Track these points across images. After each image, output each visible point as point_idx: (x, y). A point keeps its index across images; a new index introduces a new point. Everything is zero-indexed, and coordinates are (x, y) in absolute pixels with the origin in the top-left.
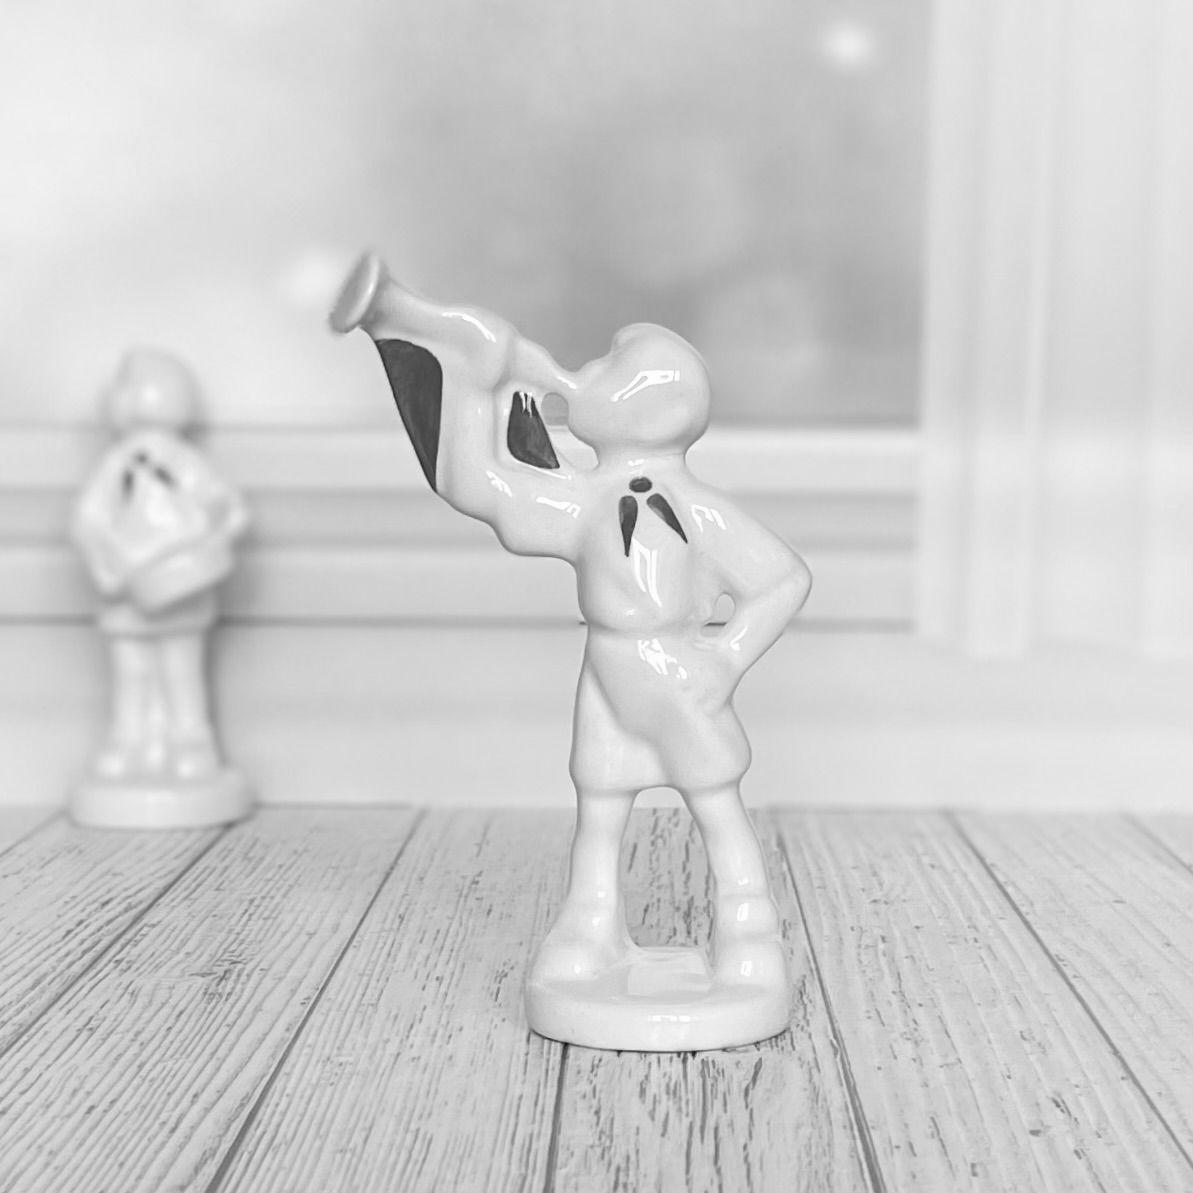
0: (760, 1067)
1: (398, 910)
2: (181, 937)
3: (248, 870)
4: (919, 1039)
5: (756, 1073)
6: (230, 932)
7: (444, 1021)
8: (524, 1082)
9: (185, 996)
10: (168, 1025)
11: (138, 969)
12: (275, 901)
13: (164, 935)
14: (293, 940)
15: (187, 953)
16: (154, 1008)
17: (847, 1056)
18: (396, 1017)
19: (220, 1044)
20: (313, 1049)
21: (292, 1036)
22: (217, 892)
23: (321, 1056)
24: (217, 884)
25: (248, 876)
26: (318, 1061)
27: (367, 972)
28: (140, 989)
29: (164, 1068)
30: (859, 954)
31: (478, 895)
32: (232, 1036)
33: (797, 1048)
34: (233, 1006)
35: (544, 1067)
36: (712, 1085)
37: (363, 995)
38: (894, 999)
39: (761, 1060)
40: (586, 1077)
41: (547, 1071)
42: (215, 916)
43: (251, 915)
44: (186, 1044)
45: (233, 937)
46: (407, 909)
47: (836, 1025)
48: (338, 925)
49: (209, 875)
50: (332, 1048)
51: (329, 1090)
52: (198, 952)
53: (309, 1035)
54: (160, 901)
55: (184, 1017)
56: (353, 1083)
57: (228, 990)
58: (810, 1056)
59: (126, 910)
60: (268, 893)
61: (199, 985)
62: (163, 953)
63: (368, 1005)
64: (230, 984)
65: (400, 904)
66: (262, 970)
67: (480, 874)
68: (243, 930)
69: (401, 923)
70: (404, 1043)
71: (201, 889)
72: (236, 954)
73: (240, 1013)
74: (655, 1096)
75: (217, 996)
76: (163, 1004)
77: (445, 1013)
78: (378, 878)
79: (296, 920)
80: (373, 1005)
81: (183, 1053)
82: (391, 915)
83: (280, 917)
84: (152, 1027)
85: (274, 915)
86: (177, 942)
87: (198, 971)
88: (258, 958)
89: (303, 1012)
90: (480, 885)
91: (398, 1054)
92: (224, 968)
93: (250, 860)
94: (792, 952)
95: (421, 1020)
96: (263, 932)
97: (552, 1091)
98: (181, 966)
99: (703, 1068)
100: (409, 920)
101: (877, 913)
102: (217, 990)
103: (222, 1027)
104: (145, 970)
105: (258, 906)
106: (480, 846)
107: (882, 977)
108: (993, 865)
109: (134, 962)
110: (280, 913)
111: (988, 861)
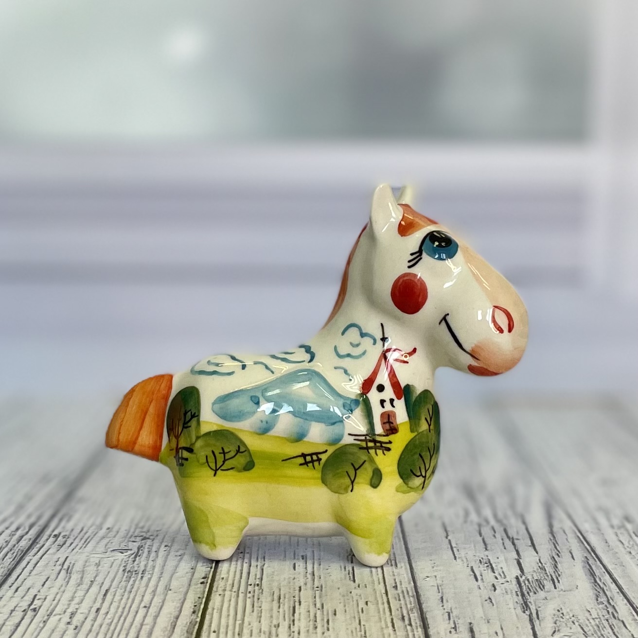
7: (319, 605)
9: (108, 572)
10: (97, 605)
15: (109, 529)
16: (85, 586)
18: (279, 598)
32: (149, 620)
34: (147, 586)
50: (234, 633)
57: (142, 566)
61: (119, 561)
73: (154, 592)
84: (84, 608)
92: (137, 544)
95: (300, 602)
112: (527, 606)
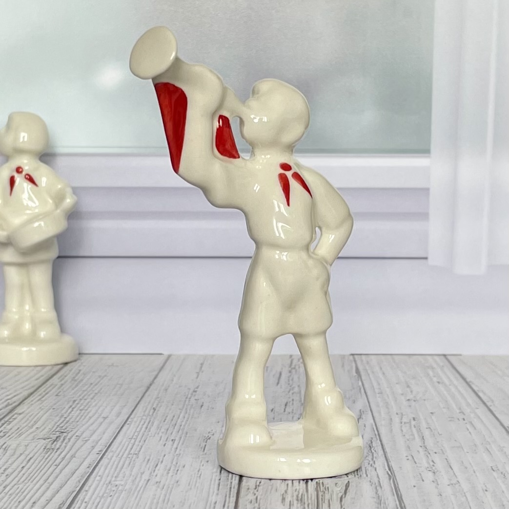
0: (349, 486)
1: (153, 405)
2: (34, 420)
3: (74, 386)
4: (436, 471)
5: (346, 489)
6: (62, 416)
7: (174, 463)
8: (217, 494)
9: (33, 450)
10: (23, 465)
11: (9, 436)
12: (88, 401)
13: (25, 419)
14: (96, 420)
15: (37, 428)
16: (16, 456)
17: (396, 480)
18: (149, 460)
19: (50, 476)
20: (101, 478)
21: (90, 471)
22: (57, 397)
23: (106, 481)
24: (56, 394)
25: (73, 389)
26: (104, 484)
27: (134, 437)
28: (9, 446)
29: (18, 488)
30: (401, 427)
31: (196, 398)
32: (57, 471)
33: (369, 476)
34: (59, 455)
35: (229, 486)
36: (322, 496)
37: (131, 449)
38: (421, 450)
39: (349, 482)
40: (252, 492)
41: (231, 488)
42: (53, 409)
43: (73, 408)
44: (31, 475)
45: (63, 419)
46: (157, 405)
47: (390, 463)
48: (120, 413)
49: (53, 388)
50: (112, 477)
51: (109, 499)
52: (43, 428)
53: (100, 470)
54: (26, 401)
55: (32, 461)
56: (122, 496)
57: (58, 446)
58: (376, 480)
59: (6, 406)
60: (83, 397)
61: (41, 444)
62: (23, 428)
63: (134, 454)
64: (59, 443)
65: (154, 402)
66: (77, 436)
67: (197, 388)
68: (68, 416)
69: (154, 412)
70: (152, 474)
71: (48, 395)
72: (63, 428)
73: (63, 458)
74: (290, 502)
75: (51, 450)
76: (21, 454)
77: (176, 458)
78: (143, 389)
79: (97, 411)
80: (136, 454)
81: (30, 480)
82: (149, 407)
83: (89, 409)
84: (14, 466)
85: (86, 408)
86: (32, 422)
87: (41, 437)
88: (75, 431)
89: (98, 458)
90: (198, 393)
91: (149, 480)
92: (56, 436)
93: (76, 380)
94: (365, 426)
95: (162, 462)
96: (79, 417)
97: (233, 499)
98: (33, 435)
99: (317, 487)
100: (158, 410)
101: (410, 406)
102: (52, 446)
103: (52, 467)
104: (13, 437)
105: (78, 404)
106: (198, 373)
107: (414, 439)
108: (470, 382)
109: (8, 432)
110: (89, 407)
111: (468, 380)
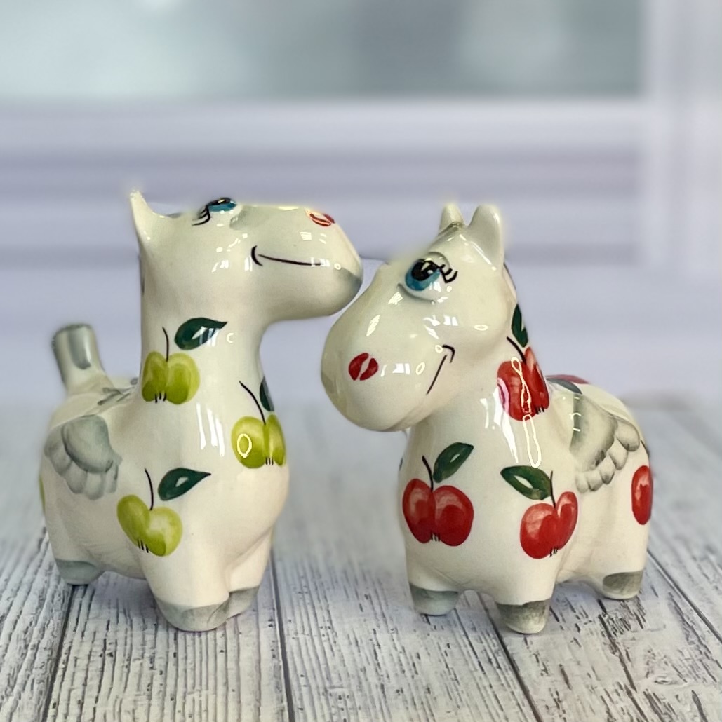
112: (616, 647)
